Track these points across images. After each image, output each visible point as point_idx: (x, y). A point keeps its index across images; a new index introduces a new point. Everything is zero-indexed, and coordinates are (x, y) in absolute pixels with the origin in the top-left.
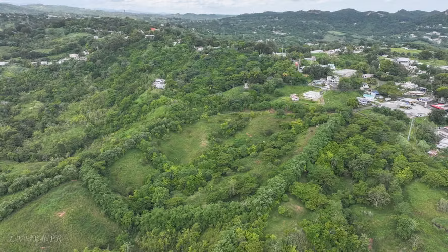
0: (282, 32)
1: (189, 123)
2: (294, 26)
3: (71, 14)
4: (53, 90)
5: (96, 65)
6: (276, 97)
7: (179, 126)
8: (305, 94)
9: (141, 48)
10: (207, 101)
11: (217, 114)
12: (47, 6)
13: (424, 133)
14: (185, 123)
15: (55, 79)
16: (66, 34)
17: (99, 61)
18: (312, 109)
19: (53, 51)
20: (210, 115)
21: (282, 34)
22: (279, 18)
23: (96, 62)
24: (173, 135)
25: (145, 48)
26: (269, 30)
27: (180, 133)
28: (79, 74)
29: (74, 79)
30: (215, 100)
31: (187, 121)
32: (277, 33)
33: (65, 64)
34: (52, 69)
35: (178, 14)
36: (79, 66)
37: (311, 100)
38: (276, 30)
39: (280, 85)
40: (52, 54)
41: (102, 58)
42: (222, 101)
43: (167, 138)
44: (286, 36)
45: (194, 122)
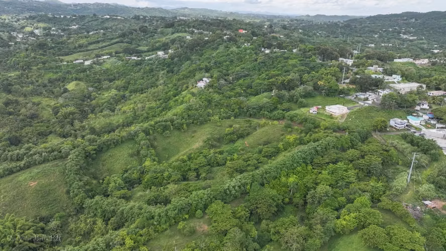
0: (412, 36)
1: (196, 124)
2: (432, 28)
3: (203, 16)
4: (131, 82)
5: (173, 63)
6: (298, 107)
7: (185, 125)
8: (327, 108)
9: (213, 48)
10: (225, 104)
11: (230, 118)
12: (191, 9)
13: (438, 176)
14: (193, 123)
15: (138, 72)
16: (173, 33)
17: (176, 59)
18: (324, 125)
19: (149, 48)
20: (221, 118)
21: (411, 38)
22: (416, 20)
23: (174, 59)
24: (176, 133)
25: (217, 49)
26: (396, 34)
27: (184, 132)
28: (157, 69)
29: (152, 73)
30: (235, 104)
31: (195, 122)
32: (405, 37)
33: (150, 60)
34: (138, 64)
35: (308, 16)
36: (160, 62)
37: (331, 115)
38: (404, 34)
39: (307, 95)
40: (148, 51)
41: (179, 56)
42: (242, 106)
43: (168, 135)
44: (415, 40)
45: (202, 123)
